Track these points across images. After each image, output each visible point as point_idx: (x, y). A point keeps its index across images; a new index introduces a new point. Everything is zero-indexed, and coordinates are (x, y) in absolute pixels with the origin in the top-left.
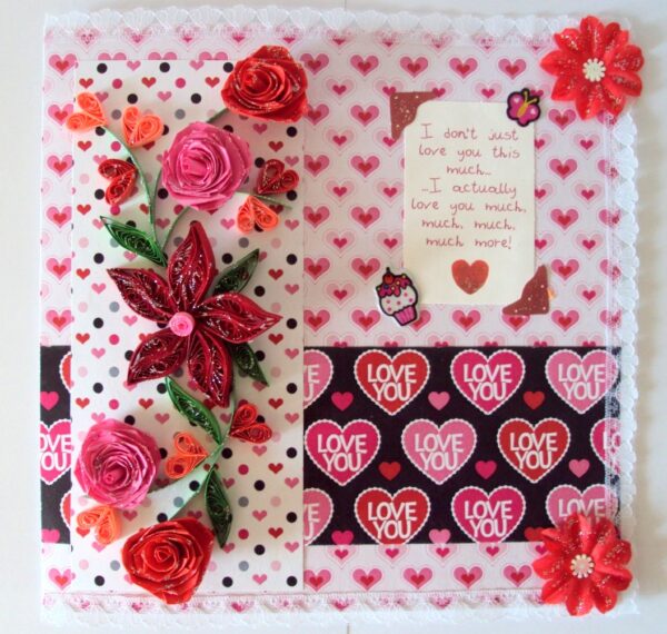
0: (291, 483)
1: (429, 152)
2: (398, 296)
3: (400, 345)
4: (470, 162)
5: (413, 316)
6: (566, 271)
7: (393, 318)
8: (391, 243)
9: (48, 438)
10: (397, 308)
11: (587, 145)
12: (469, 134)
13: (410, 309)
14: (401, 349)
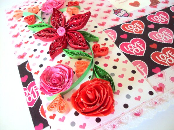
0: (126, 62)
2: (121, 12)
8: (111, 6)
10: (122, 15)
13: (126, 14)
14: (131, 21)
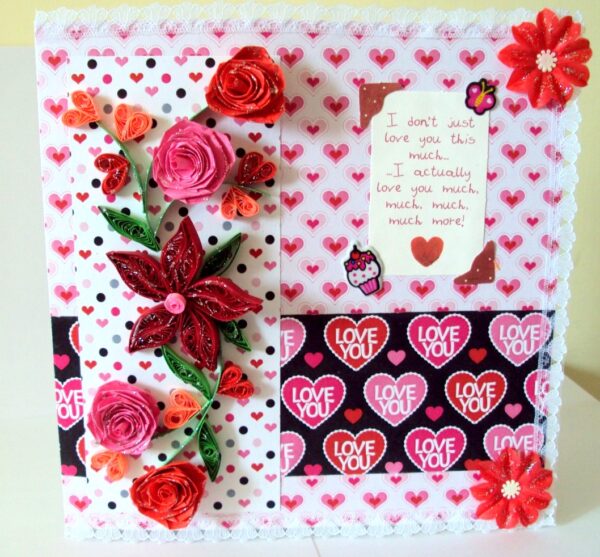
0: (270, 428)
1: (394, 139)
2: (363, 269)
3: (364, 312)
4: (430, 148)
5: (376, 287)
6: (511, 245)
7: (358, 290)
8: (357, 223)
9: (62, 393)
10: (362, 281)
11: (536, 131)
12: (430, 123)
13: (374, 281)
14: (365, 315)
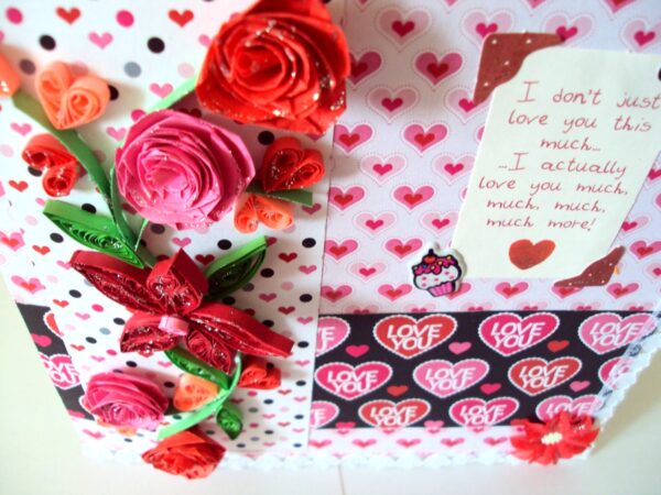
0: (299, 399)
1: (524, 120)
2: (436, 273)
3: (429, 311)
5: (450, 289)
6: (646, 251)
7: (427, 293)
8: (440, 224)
9: (51, 363)
10: (433, 284)
12: (589, 98)
13: (449, 285)
14: (429, 314)
